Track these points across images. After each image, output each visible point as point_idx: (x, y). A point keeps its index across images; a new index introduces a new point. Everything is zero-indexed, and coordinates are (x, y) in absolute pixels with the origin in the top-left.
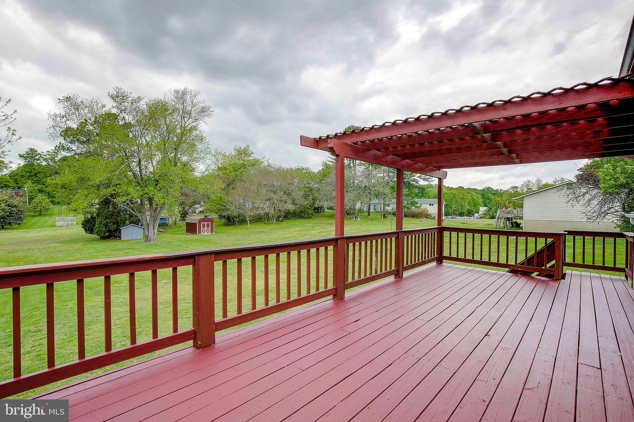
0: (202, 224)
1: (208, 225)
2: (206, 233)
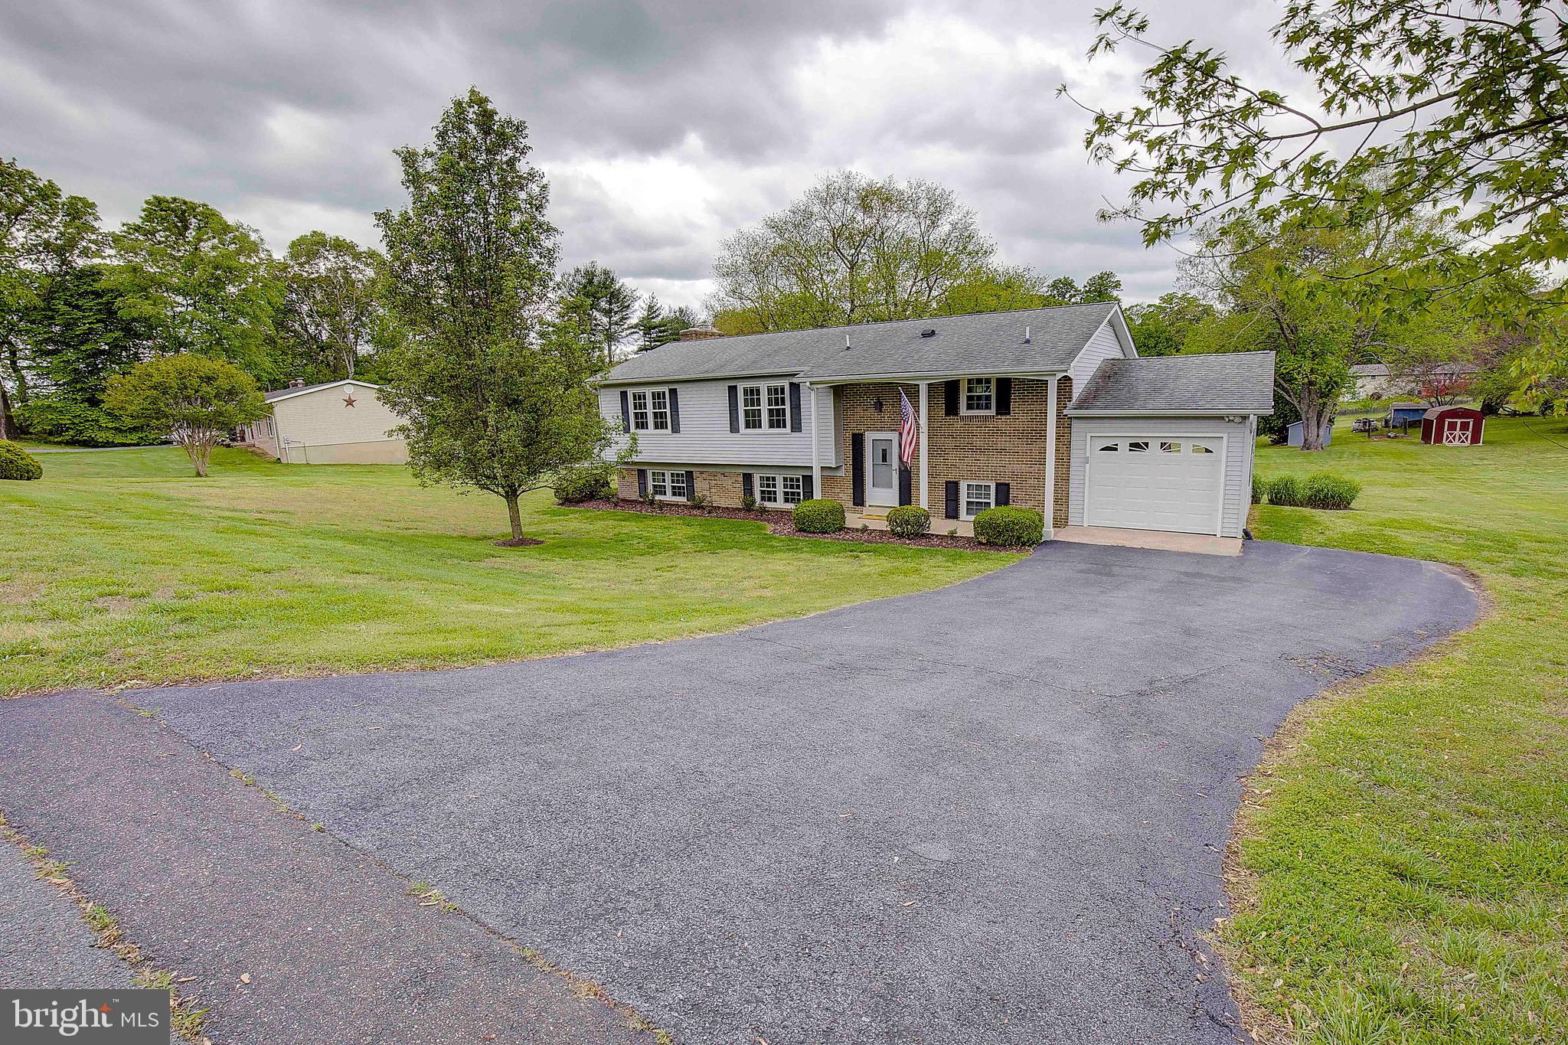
0: (1447, 423)
1: (1465, 427)
2: (1456, 443)
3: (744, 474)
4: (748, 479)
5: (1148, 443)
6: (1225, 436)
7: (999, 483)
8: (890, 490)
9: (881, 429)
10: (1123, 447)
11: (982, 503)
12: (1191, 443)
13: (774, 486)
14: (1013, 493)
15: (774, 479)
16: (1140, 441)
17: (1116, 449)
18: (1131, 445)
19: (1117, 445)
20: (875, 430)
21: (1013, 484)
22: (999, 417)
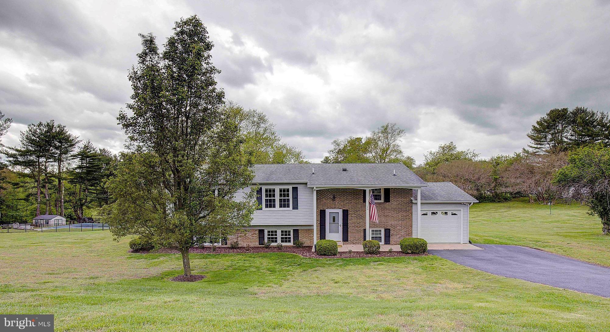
3: (259, 230)
4: (261, 232)
5: (437, 212)
6: (462, 209)
7: (386, 229)
8: (337, 234)
9: (334, 208)
10: (429, 213)
11: (377, 237)
12: (451, 212)
13: (276, 235)
14: (391, 232)
15: (276, 232)
16: (435, 212)
17: (427, 215)
18: (432, 213)
19: (427, 213)
20: (331, 208)
21: (391, 229)
22: (386, 203)
